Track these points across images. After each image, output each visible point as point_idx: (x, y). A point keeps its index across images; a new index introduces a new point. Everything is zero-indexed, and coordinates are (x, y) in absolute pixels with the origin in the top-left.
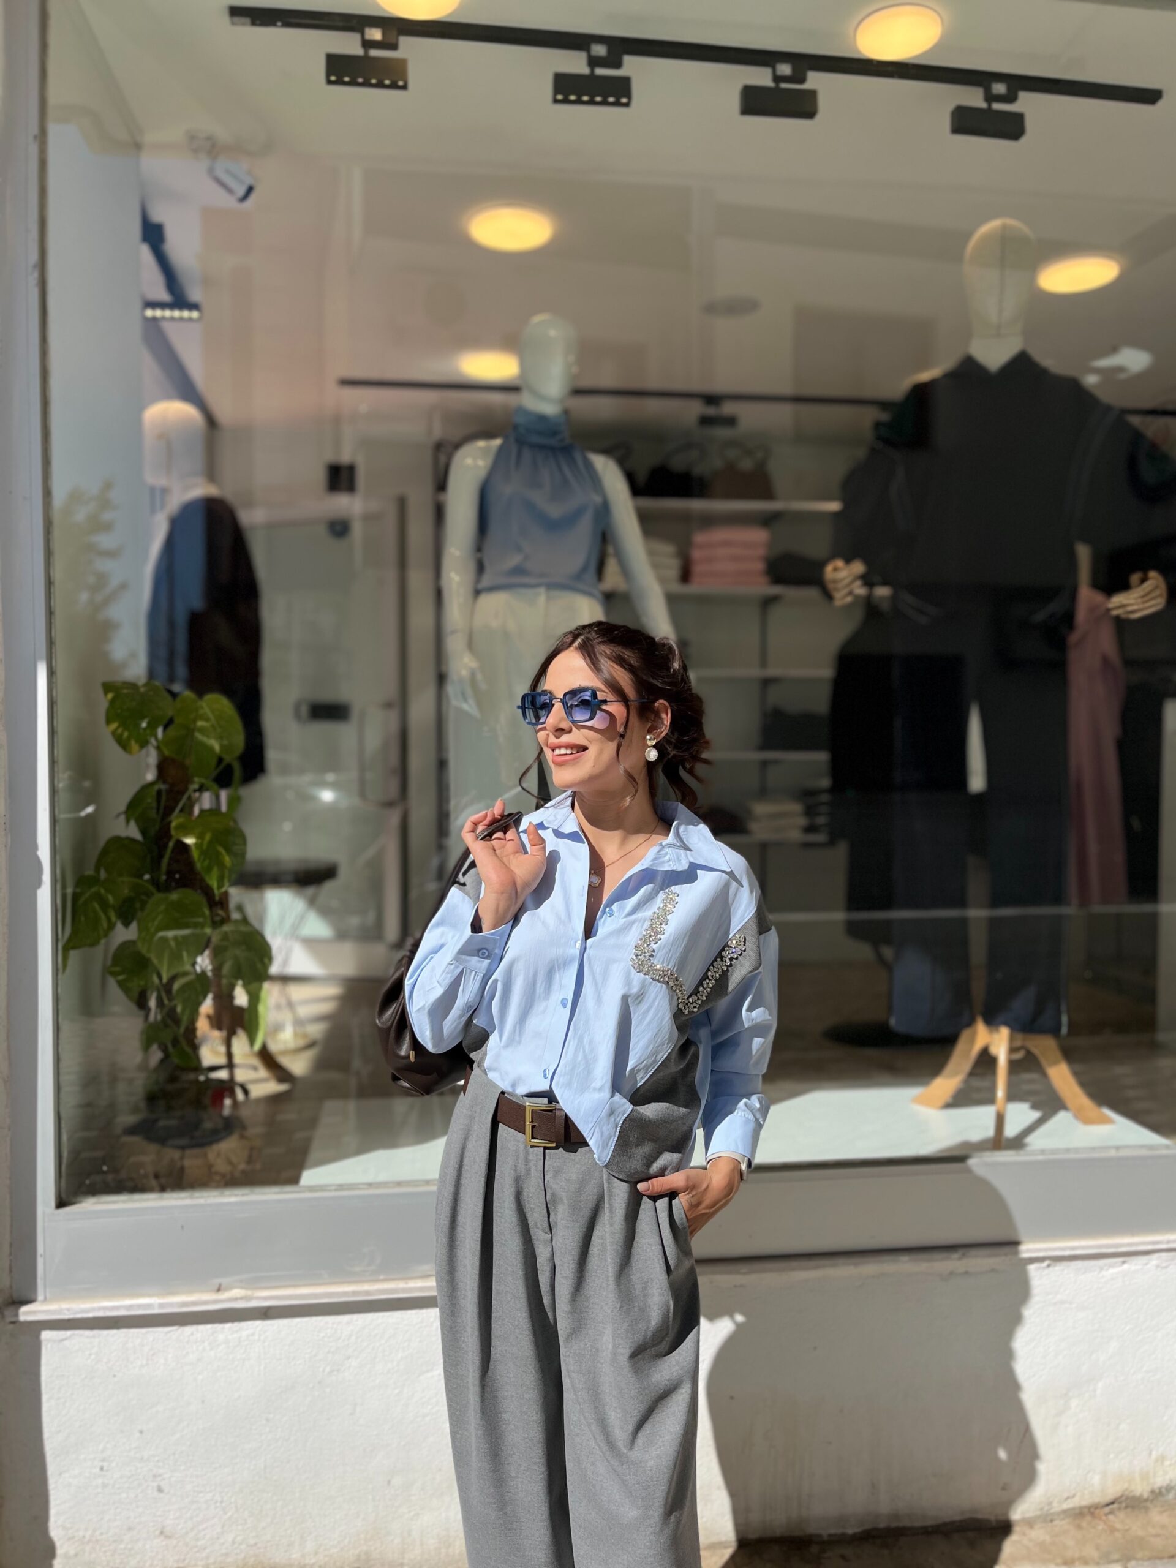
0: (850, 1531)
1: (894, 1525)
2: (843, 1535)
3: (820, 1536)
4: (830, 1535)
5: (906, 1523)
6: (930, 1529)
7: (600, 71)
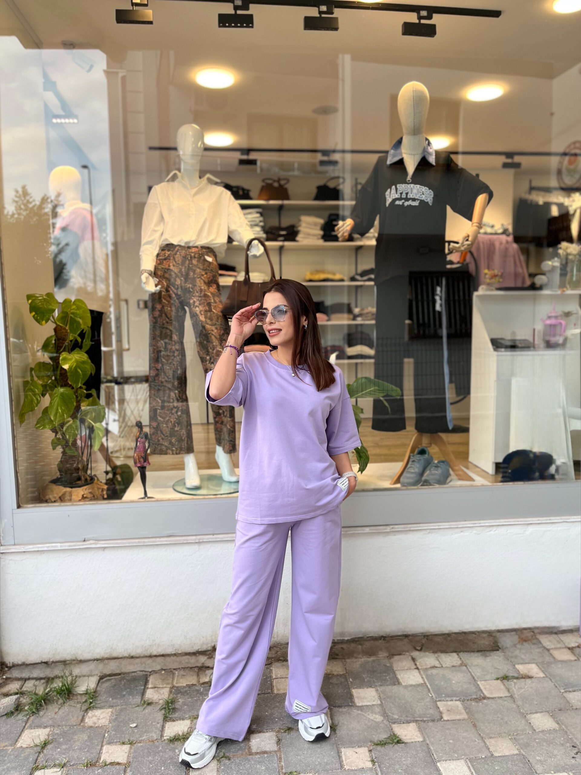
7: (239, 12)
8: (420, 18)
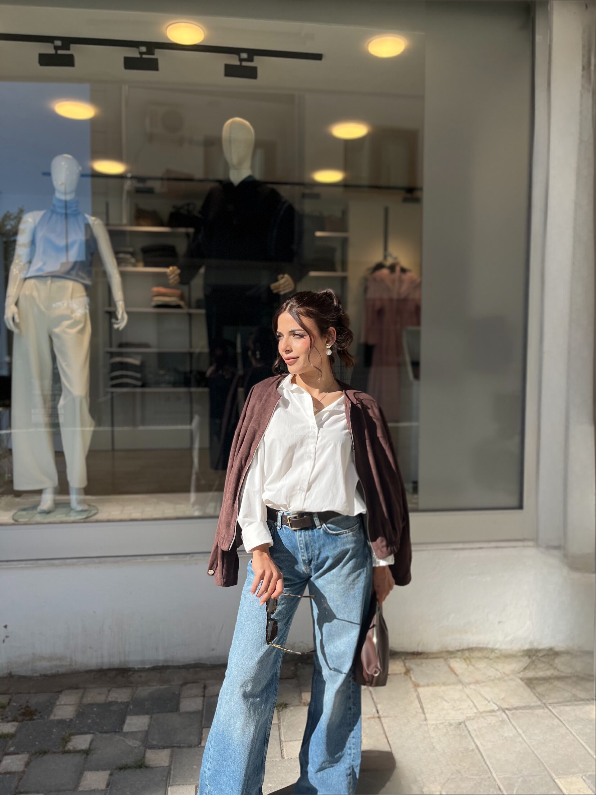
0: (147, 667)
1: (165, 664)
2: (144, 668)
3: (134, 668)
4: (138, 668)
5: (170, 664)
6: (181, 667)
7: (60, 52)
8: (241, 60)
